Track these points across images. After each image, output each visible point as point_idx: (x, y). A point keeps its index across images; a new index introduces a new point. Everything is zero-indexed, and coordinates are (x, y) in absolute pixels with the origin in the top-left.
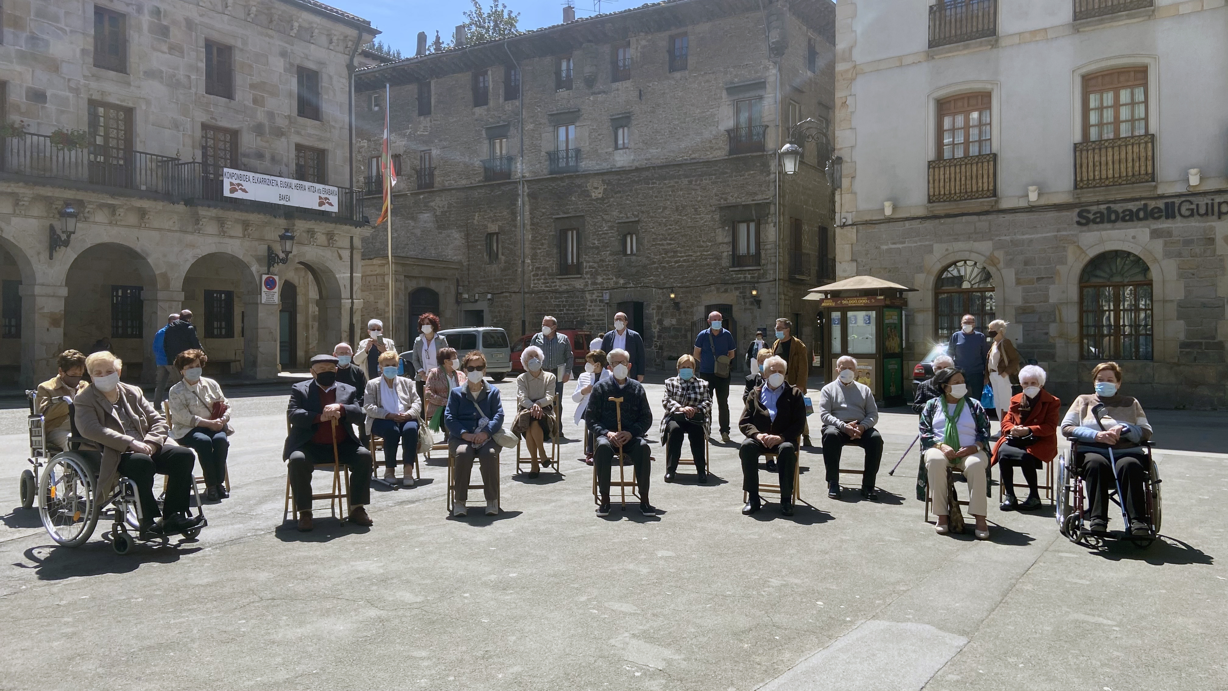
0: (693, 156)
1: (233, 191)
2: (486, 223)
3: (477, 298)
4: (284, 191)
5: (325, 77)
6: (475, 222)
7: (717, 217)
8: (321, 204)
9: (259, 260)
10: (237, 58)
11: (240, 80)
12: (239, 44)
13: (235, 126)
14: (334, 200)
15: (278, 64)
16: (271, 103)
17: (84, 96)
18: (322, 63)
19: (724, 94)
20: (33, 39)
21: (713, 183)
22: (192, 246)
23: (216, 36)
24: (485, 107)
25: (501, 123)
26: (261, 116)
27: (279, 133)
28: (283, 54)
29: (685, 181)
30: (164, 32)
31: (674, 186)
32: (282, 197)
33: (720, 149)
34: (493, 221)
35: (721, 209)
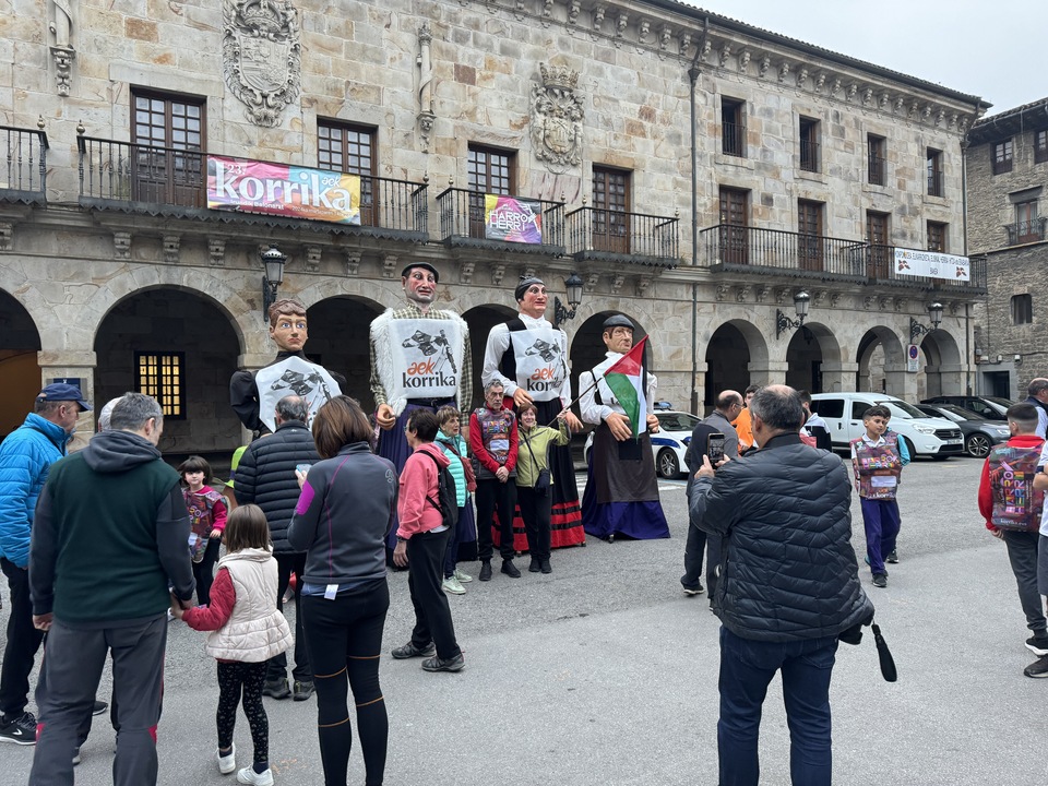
1: (901, 268)
2: (1011, 286)
3: (1000, 358)
4: (933, 265)
5: (945, 154)
6: (997, 287)
8: (958, 274)
9: (904, 332)
10: (888, 148)
11: (891, 168)
12: (889, 136)
13: (887, 211)
14: (967, 269)
15: (914, 149)
16: (910, 185)
17: (796, 196)
18: (943, 144)
20: (765, 150)
22: (862, 322)
23: (874, 131)
24: (1009, 174)
25: (1031, 186)
26: (903, 199)
27: (916, 213)
28: (917, 140)
30: (841, 132)
32: (933, 271)
34: (1020, 284)
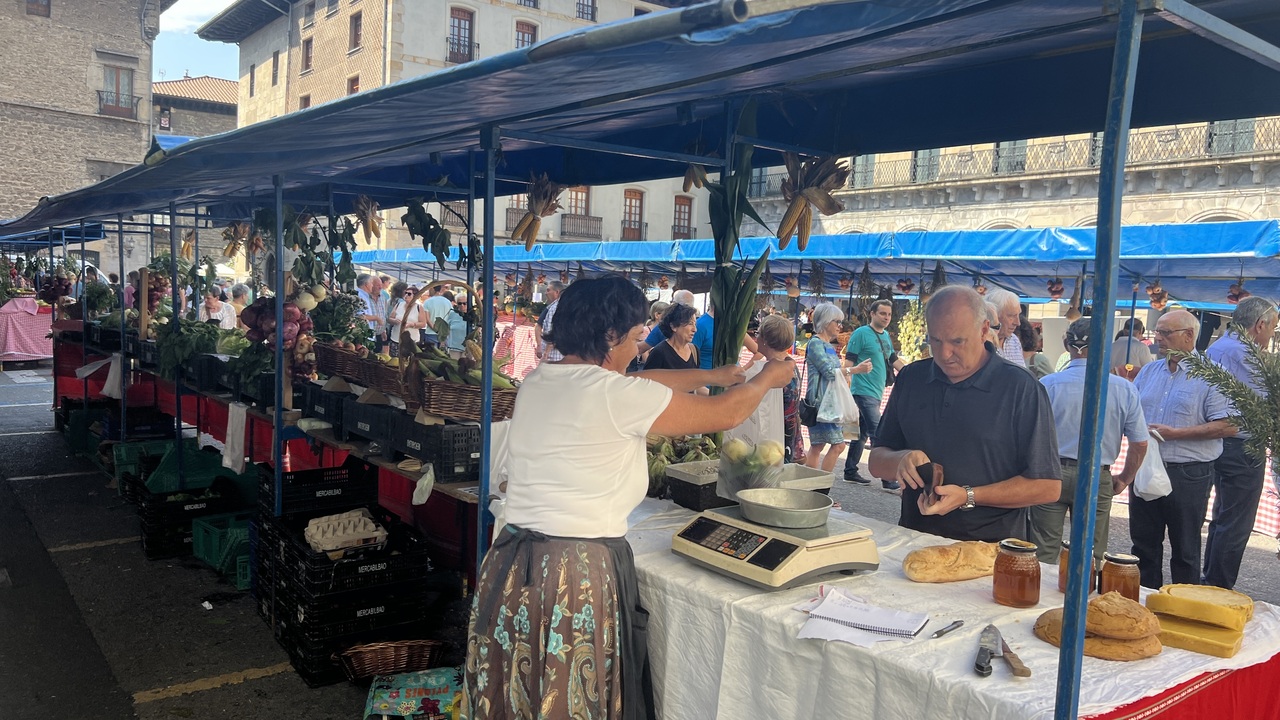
0: (56, 104)
7: (84, 168)
19: (94, 55)
21: (80, 135)
29: (46, 126)
31: (30, 128)
33: (87, 105)
35: (88, 161)
